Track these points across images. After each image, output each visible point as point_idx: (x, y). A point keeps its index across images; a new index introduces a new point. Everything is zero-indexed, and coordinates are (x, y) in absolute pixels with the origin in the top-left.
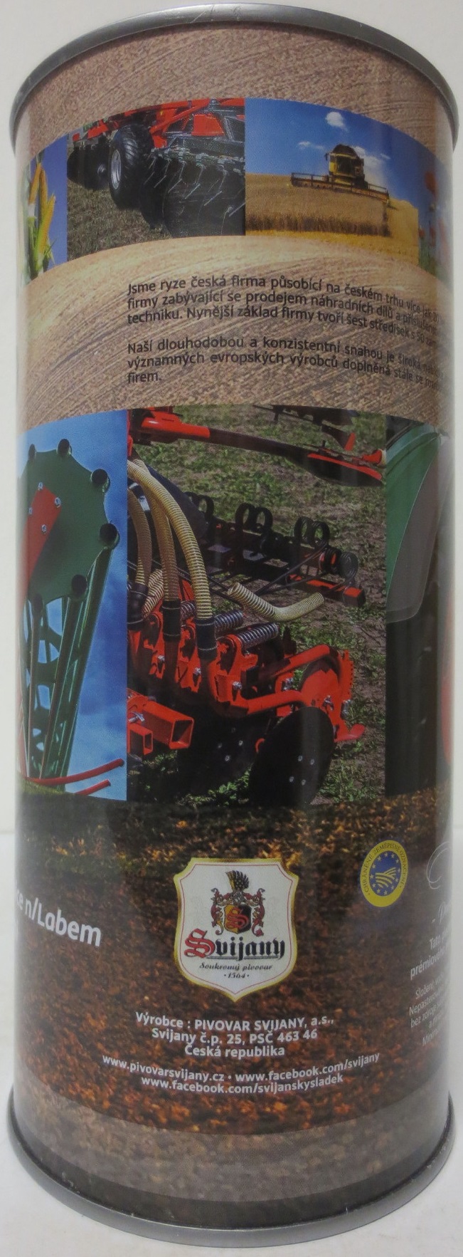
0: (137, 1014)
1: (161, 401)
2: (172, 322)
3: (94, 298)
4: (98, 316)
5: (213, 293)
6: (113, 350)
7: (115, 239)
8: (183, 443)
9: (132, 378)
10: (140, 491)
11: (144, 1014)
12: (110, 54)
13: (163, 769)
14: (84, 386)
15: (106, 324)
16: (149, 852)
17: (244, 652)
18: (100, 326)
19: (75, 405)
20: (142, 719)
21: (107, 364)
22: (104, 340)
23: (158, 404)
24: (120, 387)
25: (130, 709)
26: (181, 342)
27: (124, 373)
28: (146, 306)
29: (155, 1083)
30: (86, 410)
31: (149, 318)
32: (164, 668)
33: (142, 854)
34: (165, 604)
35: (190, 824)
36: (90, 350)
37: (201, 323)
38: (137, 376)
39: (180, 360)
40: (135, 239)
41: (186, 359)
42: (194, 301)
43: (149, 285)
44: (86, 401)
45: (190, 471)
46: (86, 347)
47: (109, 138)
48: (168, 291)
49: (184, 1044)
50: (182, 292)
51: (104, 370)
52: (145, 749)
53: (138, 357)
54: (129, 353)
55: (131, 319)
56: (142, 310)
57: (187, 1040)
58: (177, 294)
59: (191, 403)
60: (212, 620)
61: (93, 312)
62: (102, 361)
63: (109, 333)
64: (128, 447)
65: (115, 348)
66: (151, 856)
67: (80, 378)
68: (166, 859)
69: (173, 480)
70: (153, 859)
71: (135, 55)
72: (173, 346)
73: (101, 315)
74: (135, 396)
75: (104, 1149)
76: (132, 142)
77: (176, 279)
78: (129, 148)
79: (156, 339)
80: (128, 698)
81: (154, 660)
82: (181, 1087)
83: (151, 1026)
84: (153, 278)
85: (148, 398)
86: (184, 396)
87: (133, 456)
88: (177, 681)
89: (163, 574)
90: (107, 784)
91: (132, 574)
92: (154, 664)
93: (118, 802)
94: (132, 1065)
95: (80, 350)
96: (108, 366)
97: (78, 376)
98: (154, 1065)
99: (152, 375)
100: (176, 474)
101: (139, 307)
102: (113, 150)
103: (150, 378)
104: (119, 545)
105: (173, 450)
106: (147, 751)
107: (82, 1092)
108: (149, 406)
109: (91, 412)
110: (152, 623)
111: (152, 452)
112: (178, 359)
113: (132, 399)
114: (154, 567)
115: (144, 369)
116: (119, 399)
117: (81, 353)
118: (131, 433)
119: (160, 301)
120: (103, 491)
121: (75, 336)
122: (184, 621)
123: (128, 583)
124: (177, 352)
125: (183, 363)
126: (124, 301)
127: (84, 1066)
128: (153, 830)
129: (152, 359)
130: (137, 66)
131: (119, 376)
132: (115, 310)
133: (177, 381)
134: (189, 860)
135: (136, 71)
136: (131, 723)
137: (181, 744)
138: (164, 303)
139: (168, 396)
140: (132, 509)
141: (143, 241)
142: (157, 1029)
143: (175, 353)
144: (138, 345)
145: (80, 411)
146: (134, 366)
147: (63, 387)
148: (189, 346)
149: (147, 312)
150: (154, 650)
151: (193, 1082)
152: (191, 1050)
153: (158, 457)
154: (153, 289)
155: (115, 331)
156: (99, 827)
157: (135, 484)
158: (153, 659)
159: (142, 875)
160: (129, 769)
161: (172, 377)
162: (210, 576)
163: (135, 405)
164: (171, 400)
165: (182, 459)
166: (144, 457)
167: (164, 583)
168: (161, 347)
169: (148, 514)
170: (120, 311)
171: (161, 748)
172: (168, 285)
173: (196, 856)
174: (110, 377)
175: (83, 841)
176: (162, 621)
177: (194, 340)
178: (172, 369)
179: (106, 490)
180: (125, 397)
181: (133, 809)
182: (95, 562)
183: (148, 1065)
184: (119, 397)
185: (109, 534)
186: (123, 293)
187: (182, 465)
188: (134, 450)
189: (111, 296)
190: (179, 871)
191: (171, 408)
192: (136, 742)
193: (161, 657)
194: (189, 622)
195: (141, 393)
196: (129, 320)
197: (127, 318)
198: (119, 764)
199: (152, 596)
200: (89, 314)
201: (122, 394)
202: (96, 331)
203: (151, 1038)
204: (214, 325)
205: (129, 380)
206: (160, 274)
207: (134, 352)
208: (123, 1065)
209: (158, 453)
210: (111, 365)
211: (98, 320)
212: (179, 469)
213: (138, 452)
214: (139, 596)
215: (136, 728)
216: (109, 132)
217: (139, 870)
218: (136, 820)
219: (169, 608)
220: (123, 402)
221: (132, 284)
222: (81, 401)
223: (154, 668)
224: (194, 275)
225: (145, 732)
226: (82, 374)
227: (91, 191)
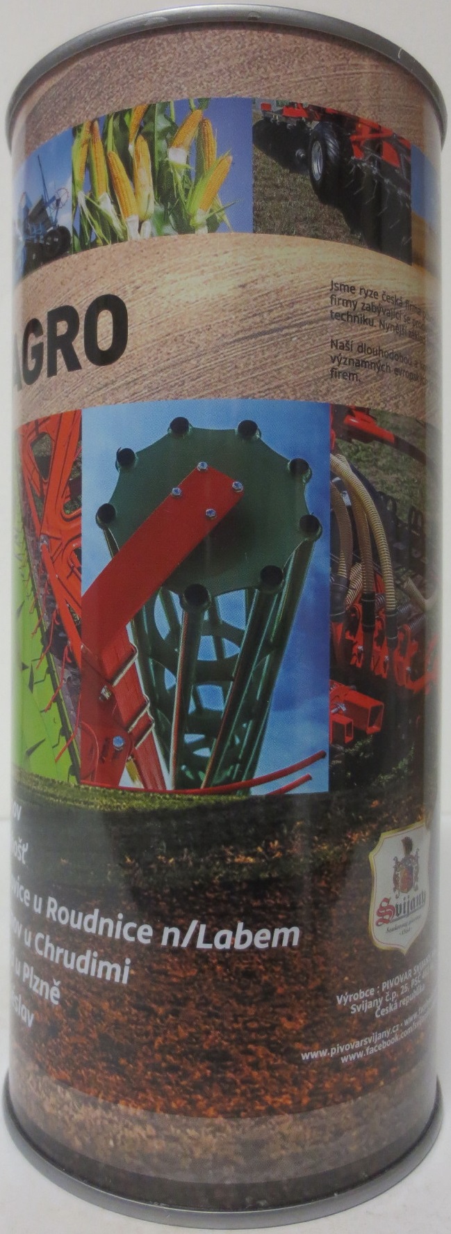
0: (338, 997)
1: (361, 402)
2: (368, 329)
3: (292, 281)
4: (297, 302)
5: (396, 311)
6: (314, 341)
7: (316, 230)
8: (377, 445)
9: (334, 373)
10: (343, 486)
11: (344, 995)
12: (310, 43)
13: (362, 754)
14: (279, 369)
15: (306, 313)
16: (350, 837)
17: (412, 640)
18: (299, 312)
19: (266, 387)
20: (344, 709)
21: (308, 353)
22: (303, 328)
23: (358, 404)
24: (322, 380)
25: (332, 700)
26: (375, 350)
27: (326, 367)
28: (347, 306)
29: (353, 1057)
30: (282, 395)
31: (350, 319)
32: (362, 658)
33: (343, 840)
34: (364, 596)
35: (381, 802)
36: (287, 334)
37: (388, 335)
38: (339, 372)
39: (375, 367)
40: (336, 238)
41: (378, 366)
42: (384, 314)
43: (350, 286)
44: (281, 386)
45: (382, 472)
46: (281, 329)
47: (308, 125)
48: (365, 298)
49: (375, 1009)
50: (376, 302)
51: (304, 358)
52: (346, 737)
53: (340, 354)
54: (332, 347)
55: (334, 315)
56: (344, 309)
57: (377, 1004)
58: (372, 303)
59: (382, 408)
60: (395, 611)
61: (291, 296)
62: (303, 349)
63: (311, 323)
64: (331, 440)
65: (317, 339)
66: (351, 840)
67: (274, 360)
68: (363, 840)
69: (370, 479)
70: (353, 842)
71: (336, 57)
72: (369, 351)
73: (299, 302)
74: (338, 392)
75: (303, 1147)
76: (334, 141)
77: (371, 289)
78: (331, 145)
79: (356, 340)
80: (330, 690)
81: (354, 651)
82: (373, 1050)
83: (349, 1004)
84: (353, 281)
85: (349, 396)
86: (378, 401)
87: (336, 451)
88: (372, 669)
89: (362, 567)
90: (308, 778)
91: (334, 566)
92: (355, 654)
93: (319, 795)
94: (332, 1049)
95: (272, 331)
96: (309, 356)
97: (269, 357)
98: (352, 1040)
99: (353, 375)
100: (372, 474)
101: (341, 306)
102: (314, 141)
103: (351, 378)
104: (322, 536)
105: (370, 450)
106: (348, 739)
107: (275, 1102)
108: (350, 404)
109: (288, 398)
110: (353, 615)
111: (353, 449)
112: (373, 365)
113: (335, 394)
114: (355, 561)
115: (346, 368)
116: (321, 391)
117: (275, 334)
118: (333, 427)
119: (359, 306)
120: (304, 481)
121: (265, 315)
122: (378, 613)
123: (331, 575)
124: (372, 358)
125: (377, 370)
126: (327, 294)
127: (277, 1074)
128: (353, 814)
129: (353, 360)
130: (338, 68)
131: (321, 368)
132: (317, 301)
133: (372, 385)
134: (379, 836)
135: (337, 72)
136: (333, 714)
137: (375, 728)
138: (363, 309)
139: (366, 398)
140: (335, 504)
141: (344, 242)
142: (355, 1005)
143: (371, 359)
144: (341, 343)
145: (273, 394)
146: (336, 362)
147: (246, 365)
148: (381, 355)
149: (348, 312)
150: (355, 641)
151: (379, 1042)
152: (379, 1013)
153: (358, 455)
154: (353, 291)
155: (317, 322)
156: (298, 823)
157: (337, 479)
158: (354, 649)
159: (342, 861)
160: (331, 759)
161: (368, 381)
162: (395, 569)
163: (338, 400)
164: (368, 402)
165: (377, 460)
166: (346, 453)
167: (363, 576)
168: (360, 350)
169: (349, 508)
170: (322, 304)
171: (360, 735)
172: (366, 293)
173: (385, 831)
174: (312, 367)
175: (276, 843)
176: (361, 611)
177: (384, 350)
178: (369, 373)
179: (308, 480)
180: (328, 391)
181: (335, 799)
182: (294, 553)
183: (346, 1043)
184: (321, 389)
185: (311, 525)
186: (325, 287)
187: (375, 465)
188: (336, 444)
189: (313, 286)
190: (372, 848)
191: (368, 409)
192: (337, 733)
193: (360, 648)
194: (381, 613)
195: (343, 390)
196: (332, 316)
197: (329, 313)
198: (322, 755)
199: (353, 589)
200: (285, 297)
201: (324, 387)
202: (295, 316)
203: (350, 1015)
204: (396, 341)
205: (332, 375)
206: (359, 280)
207: (337, 348)
208: (324, 1053)
209: (358, 451)
210: (313, 355)
211: (297, 306)
212: (374, 469)
213: (341, 447)
214: (341, 589)
215: (339, 719)
216: (310, 120)
217: (341, 856)
218: (338, 809)
219: (369, 600)
220: (326, 395)
221: (335, 281)
222: (275, 384)
223: (355, 658)
224: (384, 290)
225: (345, 721)
226: (276, 357)
227: (287, 171)
